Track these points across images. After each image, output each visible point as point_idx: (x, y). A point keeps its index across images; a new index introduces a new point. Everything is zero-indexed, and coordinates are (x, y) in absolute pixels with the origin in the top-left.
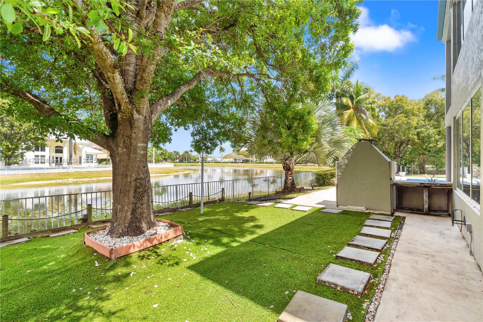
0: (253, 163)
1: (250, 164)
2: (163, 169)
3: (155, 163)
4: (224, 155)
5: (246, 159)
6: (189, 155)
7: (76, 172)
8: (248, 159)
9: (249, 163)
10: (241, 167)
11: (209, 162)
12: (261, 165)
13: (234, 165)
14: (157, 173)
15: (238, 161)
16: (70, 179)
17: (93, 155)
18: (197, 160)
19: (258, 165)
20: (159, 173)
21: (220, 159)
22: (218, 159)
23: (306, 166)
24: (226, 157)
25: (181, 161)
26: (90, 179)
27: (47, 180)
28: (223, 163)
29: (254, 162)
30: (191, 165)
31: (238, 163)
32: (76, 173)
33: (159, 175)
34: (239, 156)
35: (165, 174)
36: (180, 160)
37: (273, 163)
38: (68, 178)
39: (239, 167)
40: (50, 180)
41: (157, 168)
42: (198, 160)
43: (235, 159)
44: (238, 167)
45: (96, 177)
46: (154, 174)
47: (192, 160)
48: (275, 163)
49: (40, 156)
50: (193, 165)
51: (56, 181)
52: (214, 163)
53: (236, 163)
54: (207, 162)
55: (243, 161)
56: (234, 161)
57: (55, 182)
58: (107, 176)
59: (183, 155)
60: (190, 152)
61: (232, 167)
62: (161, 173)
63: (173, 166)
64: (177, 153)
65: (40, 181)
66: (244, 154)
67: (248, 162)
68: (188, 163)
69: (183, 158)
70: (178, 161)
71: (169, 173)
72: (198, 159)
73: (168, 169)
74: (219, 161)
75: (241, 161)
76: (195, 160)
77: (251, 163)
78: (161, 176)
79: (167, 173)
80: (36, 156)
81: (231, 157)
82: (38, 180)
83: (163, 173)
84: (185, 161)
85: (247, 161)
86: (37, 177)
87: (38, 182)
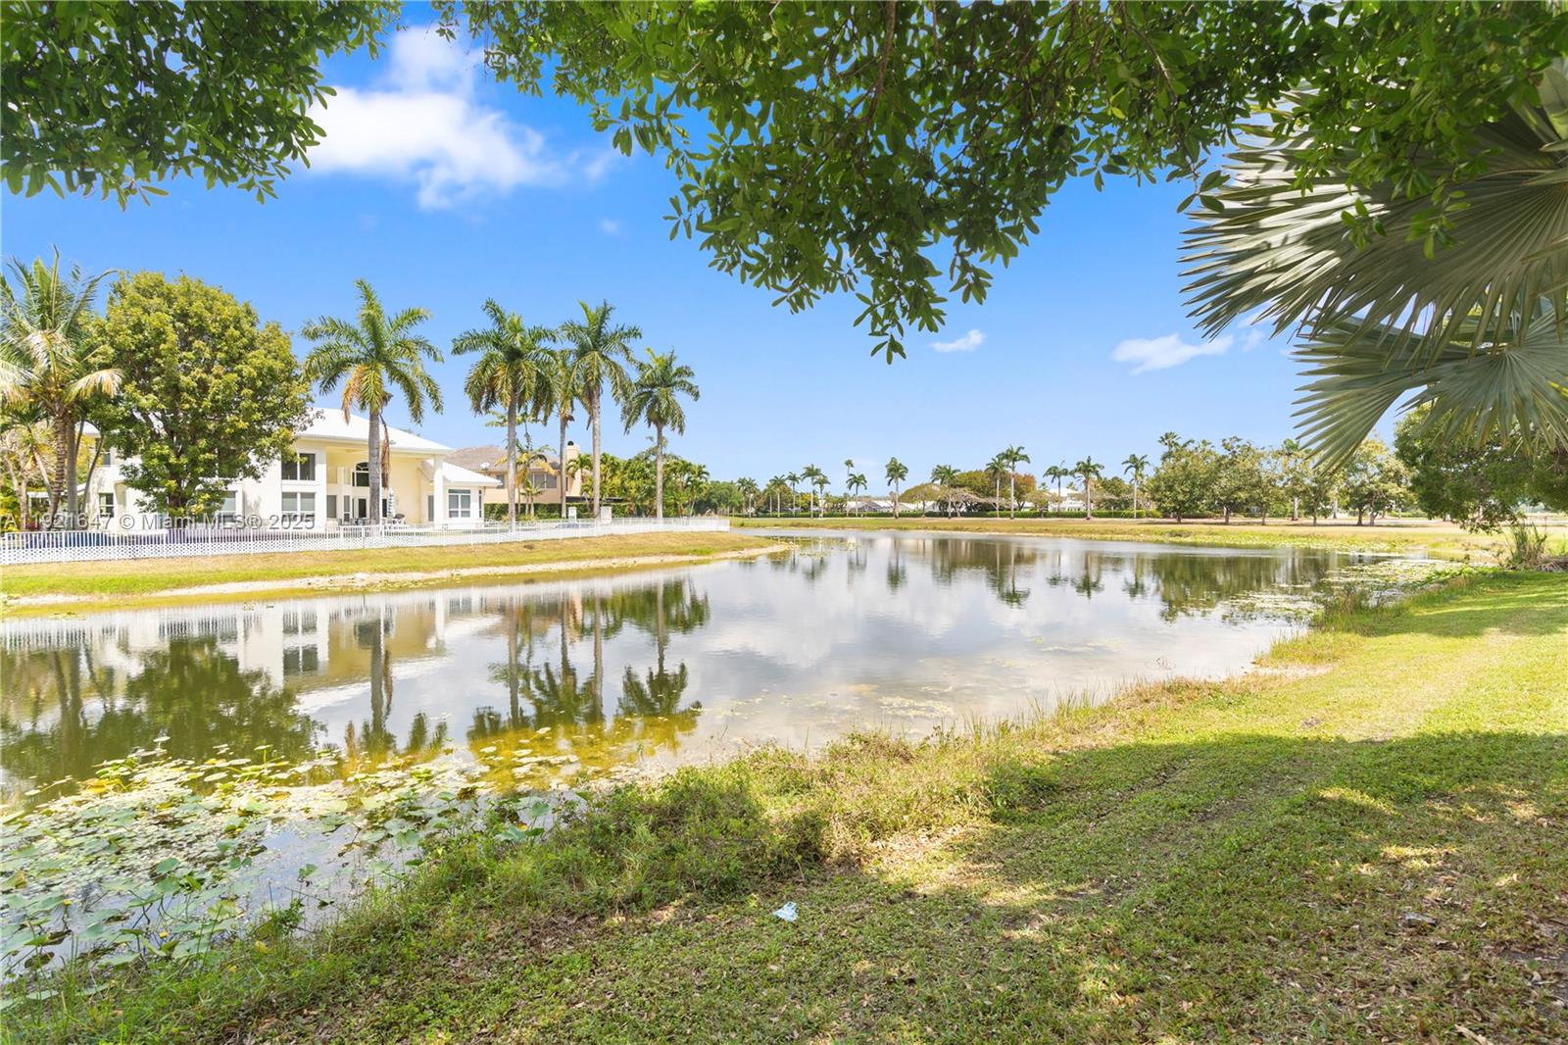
0: (1009, 516)
1: (998, 519)
2: (692, 535)
3: (665, 515)
4: (902, 490)
5: (982, 500)
6: (786, 491)
7: (393, 548)
8: (991, 500)
9: (995, 516)
10: (967, 529)
11: (851, 515)
12: (1041, 524)
13: (940, 523)
14: (666, 553)
15: (950, 510)
16: (359, 575)
17: (469, 492)
18: (813, 509)
19: (1031, 524)
20: (674, 553)
21: (889, 503)
22: (882, 504)
23: (1226, 524)
24: (909, 496)
25: (762, 512)
26: (427, 576)
27: (282, 577)
28: (901, 515)
29: (1012, 512)
30: (792, 525)
31: (954, 515)
32: (388, 551)
33: (671, 559)
34: (957, 490)
35: (695, 558)
36: (758, 510)
37: (1084, 515)
38: (352, 572)
39: (961, 529)
40: (292, 576)
41: (669, 534)
42: (817, 508)
43: (943, 503)
44: (956, 529)
45: (450, 567)
46: (656, 554)
47: (795, 508)
48: (1093, 515)
49: (299, 496)
50: (798, 525)
51: (311, 580)
52: (869, 515)
53: (946, 515)
54: (845, 515)
55: (969, 508)
56: (937, 510)
57: (306, 587)
58: (489, 565)
59: (769, 492)
60: (788, 483)
61: (935, 528)
62: (679, 554)
63: (726, 528)
64: (747, 485)
65: (256, 580)
66: (974, 483)
67: (989, 513)
68: (784, 516)
69: (767, 503)
70: (752, 510)
71: (708, 553)
72: (816, 504)
73: (709, 536)
74: (885, 511)
75: (963, 509)
76: (806, 509)
77: (1001, 516)
78: (681, 563)
79: (701, 553)
80: (285, 495)
81: (927, 496)
82: (251, 579)
83: (686, 554)
84: (774, 510)
85: (984, 510)
86: (256, 567)
87: (248, 584)
